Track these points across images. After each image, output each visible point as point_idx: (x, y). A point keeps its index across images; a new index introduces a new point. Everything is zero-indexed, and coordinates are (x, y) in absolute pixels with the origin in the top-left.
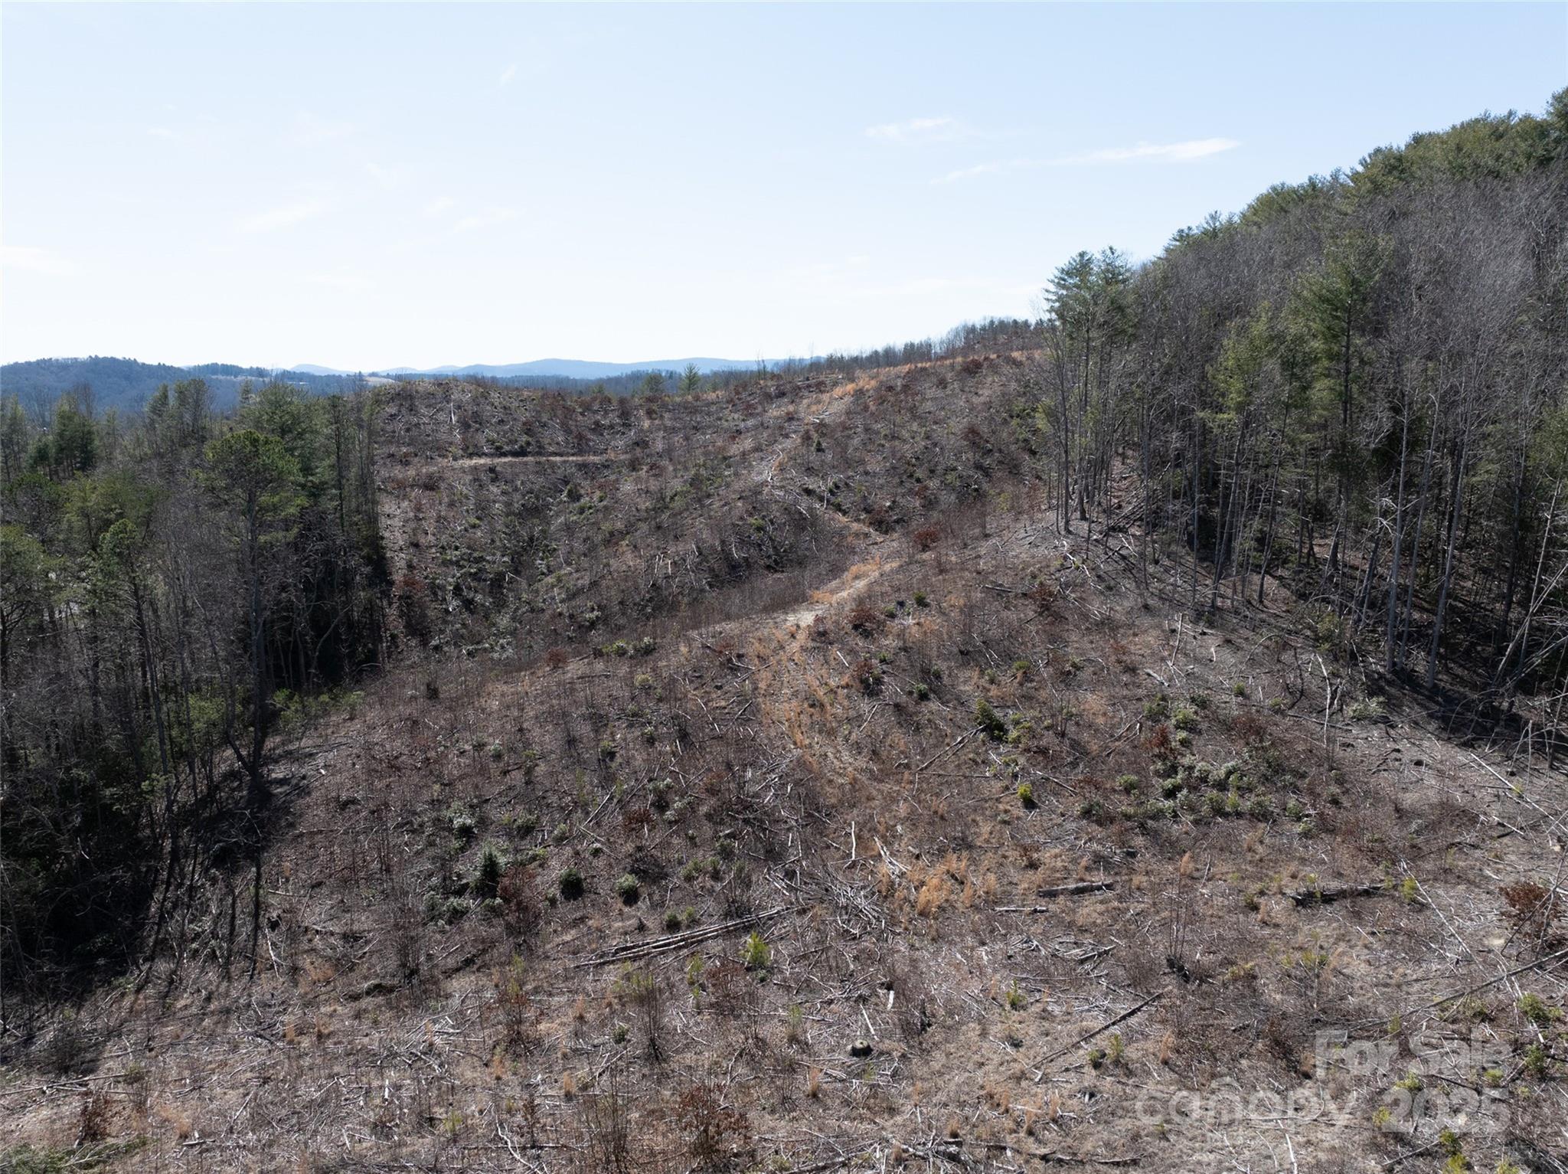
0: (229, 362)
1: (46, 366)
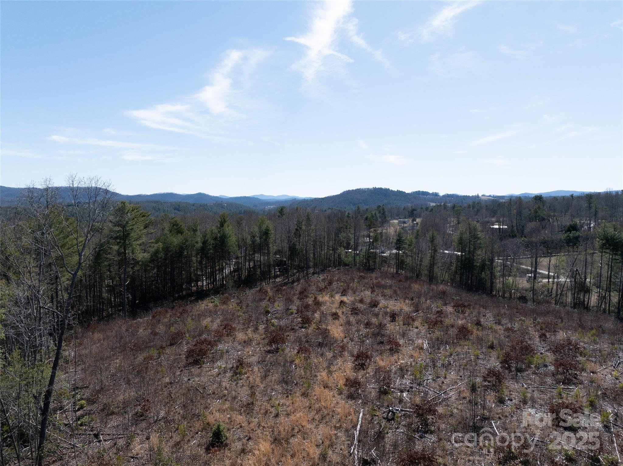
0: (424, 190)
1: (358, 191)
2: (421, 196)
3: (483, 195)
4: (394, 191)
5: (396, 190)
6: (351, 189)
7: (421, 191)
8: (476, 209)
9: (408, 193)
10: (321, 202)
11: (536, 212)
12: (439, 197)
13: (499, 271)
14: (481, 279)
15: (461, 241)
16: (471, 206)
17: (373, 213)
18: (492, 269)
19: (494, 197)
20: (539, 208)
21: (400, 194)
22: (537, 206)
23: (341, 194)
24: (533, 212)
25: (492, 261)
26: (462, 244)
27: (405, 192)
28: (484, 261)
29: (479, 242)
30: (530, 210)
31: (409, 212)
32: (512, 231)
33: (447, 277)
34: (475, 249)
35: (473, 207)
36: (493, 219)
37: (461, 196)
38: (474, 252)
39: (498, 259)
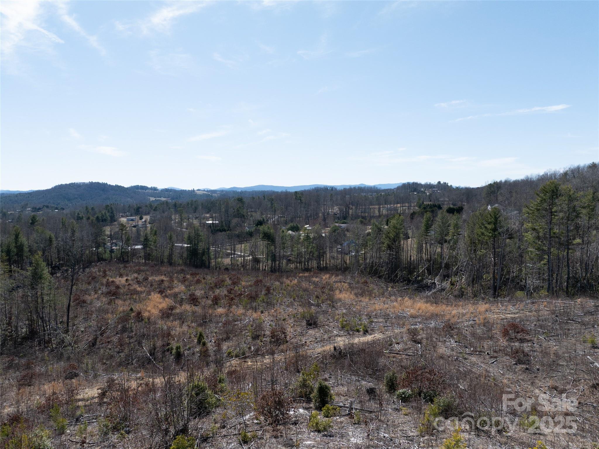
0: (143, 185)
1: (72, 186)
2: (140, 190)
3: (198, 190)
4: (112, 186)
5: (114, 185)
6: (64, 183)
7: (140, 185)
8: (193, 207)
9: (127, 188)
10: (29, 197)
11: (238, 210)
12: (157, 192)
13: (213, 255)
14: (203, 260)
15: (189, 238)
16: (190, 204)
17: (103, 212)
18: (209, 254)
19: (207, 191)
20: (240, 207)
21: (118, 189)
22: (239, 206)
23: (52, 188)
24: (236, 210)
25: (208, 249)
26: (190, 240)
27: (123, 187)
28: (204, 249)
29: (200, 238)
30: (234, 209)
31: (134, 209)
32: (222, 226)
33: (181, 262)
34: (198, 242)
35: (192, 205)
36: (208, 215)
37: (178, 191)
38: (198, 244)
39: (213, 247)
